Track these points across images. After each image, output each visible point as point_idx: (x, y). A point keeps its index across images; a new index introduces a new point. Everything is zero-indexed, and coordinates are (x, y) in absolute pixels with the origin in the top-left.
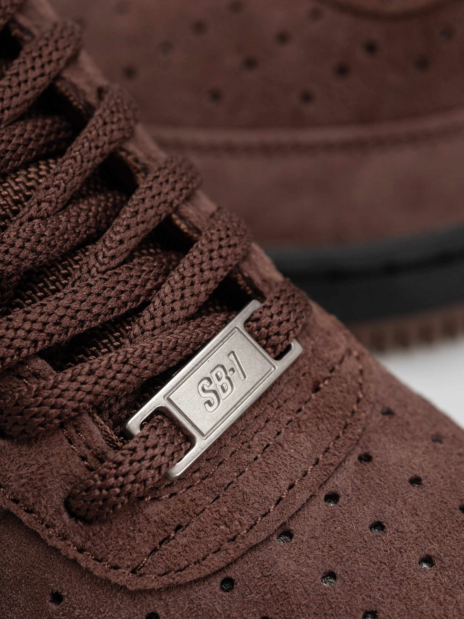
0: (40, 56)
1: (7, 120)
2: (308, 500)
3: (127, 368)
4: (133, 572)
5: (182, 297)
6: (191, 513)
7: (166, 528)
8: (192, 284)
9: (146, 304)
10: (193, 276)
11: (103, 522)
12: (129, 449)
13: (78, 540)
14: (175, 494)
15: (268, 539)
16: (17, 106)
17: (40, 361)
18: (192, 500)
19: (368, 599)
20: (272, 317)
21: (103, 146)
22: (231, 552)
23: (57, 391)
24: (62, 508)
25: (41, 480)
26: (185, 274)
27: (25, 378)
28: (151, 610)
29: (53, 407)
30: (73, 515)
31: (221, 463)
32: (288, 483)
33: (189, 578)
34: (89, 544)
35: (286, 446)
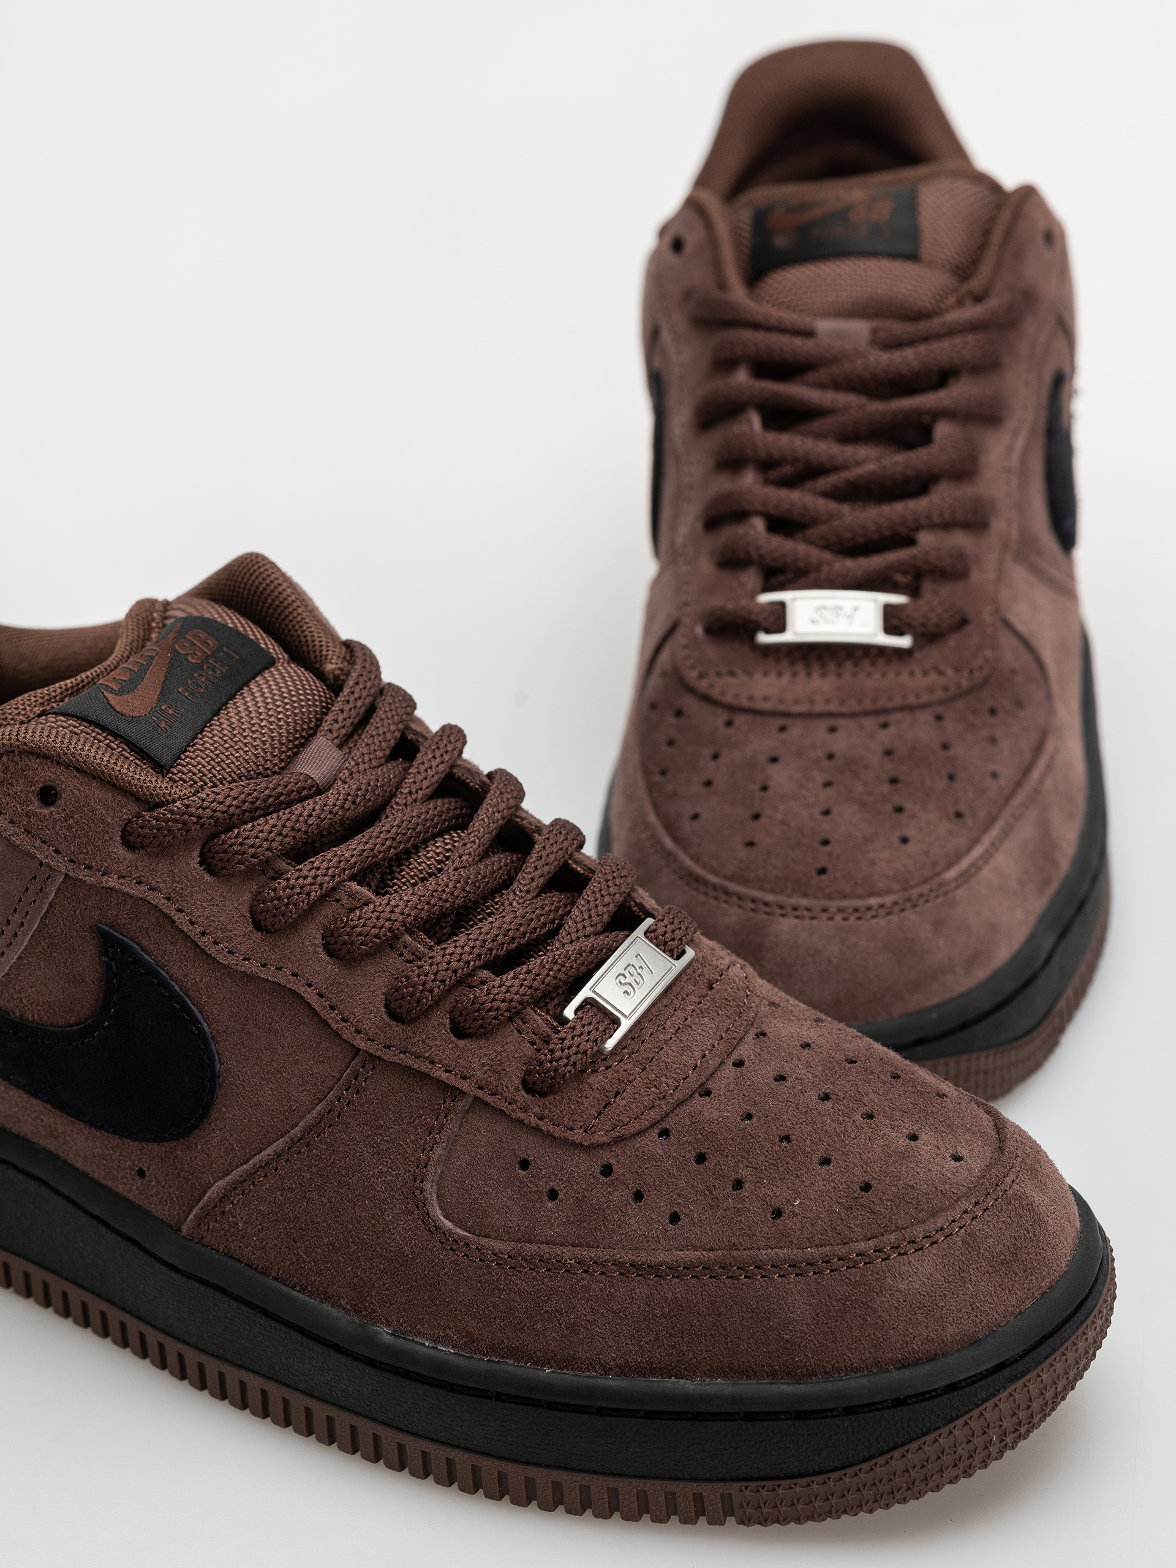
0: (438, 748)
1: (422, 798)
2: (719, 1065)
3: (556, 967)
4: (586, 1131)
5: (590, 917)
6: (626, 1081)
7: (607, 1094)
8: (596, 906)
9: (560, 926)
10: (596, 900)
11: (554, 1093)
12: (570, 1028)
13: (537, 1110)
14: (610, 1067)
15: (691, 1096)
16: (427, 787)
17: (485, 972)
18: (625, 1071)
19: (781, 1128)
20: (666, 926)
21: (503, 811)
22: (663, 1106)
23: (504, 989)
24: (520, 1086)
25: (500, 1065)
26: (589, 899)
27: (475, 986)
28: (604, 1161)
29: (503, 1001)
30: (528, 1090)
31: (643, 1042)
32: (701, 1053)
33: (633, 1130)
34: (547, 1111)
35: (694, 1027)
